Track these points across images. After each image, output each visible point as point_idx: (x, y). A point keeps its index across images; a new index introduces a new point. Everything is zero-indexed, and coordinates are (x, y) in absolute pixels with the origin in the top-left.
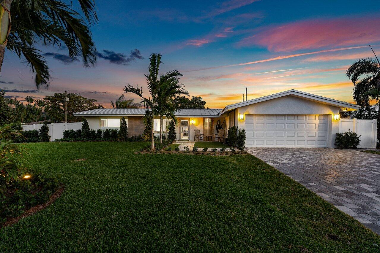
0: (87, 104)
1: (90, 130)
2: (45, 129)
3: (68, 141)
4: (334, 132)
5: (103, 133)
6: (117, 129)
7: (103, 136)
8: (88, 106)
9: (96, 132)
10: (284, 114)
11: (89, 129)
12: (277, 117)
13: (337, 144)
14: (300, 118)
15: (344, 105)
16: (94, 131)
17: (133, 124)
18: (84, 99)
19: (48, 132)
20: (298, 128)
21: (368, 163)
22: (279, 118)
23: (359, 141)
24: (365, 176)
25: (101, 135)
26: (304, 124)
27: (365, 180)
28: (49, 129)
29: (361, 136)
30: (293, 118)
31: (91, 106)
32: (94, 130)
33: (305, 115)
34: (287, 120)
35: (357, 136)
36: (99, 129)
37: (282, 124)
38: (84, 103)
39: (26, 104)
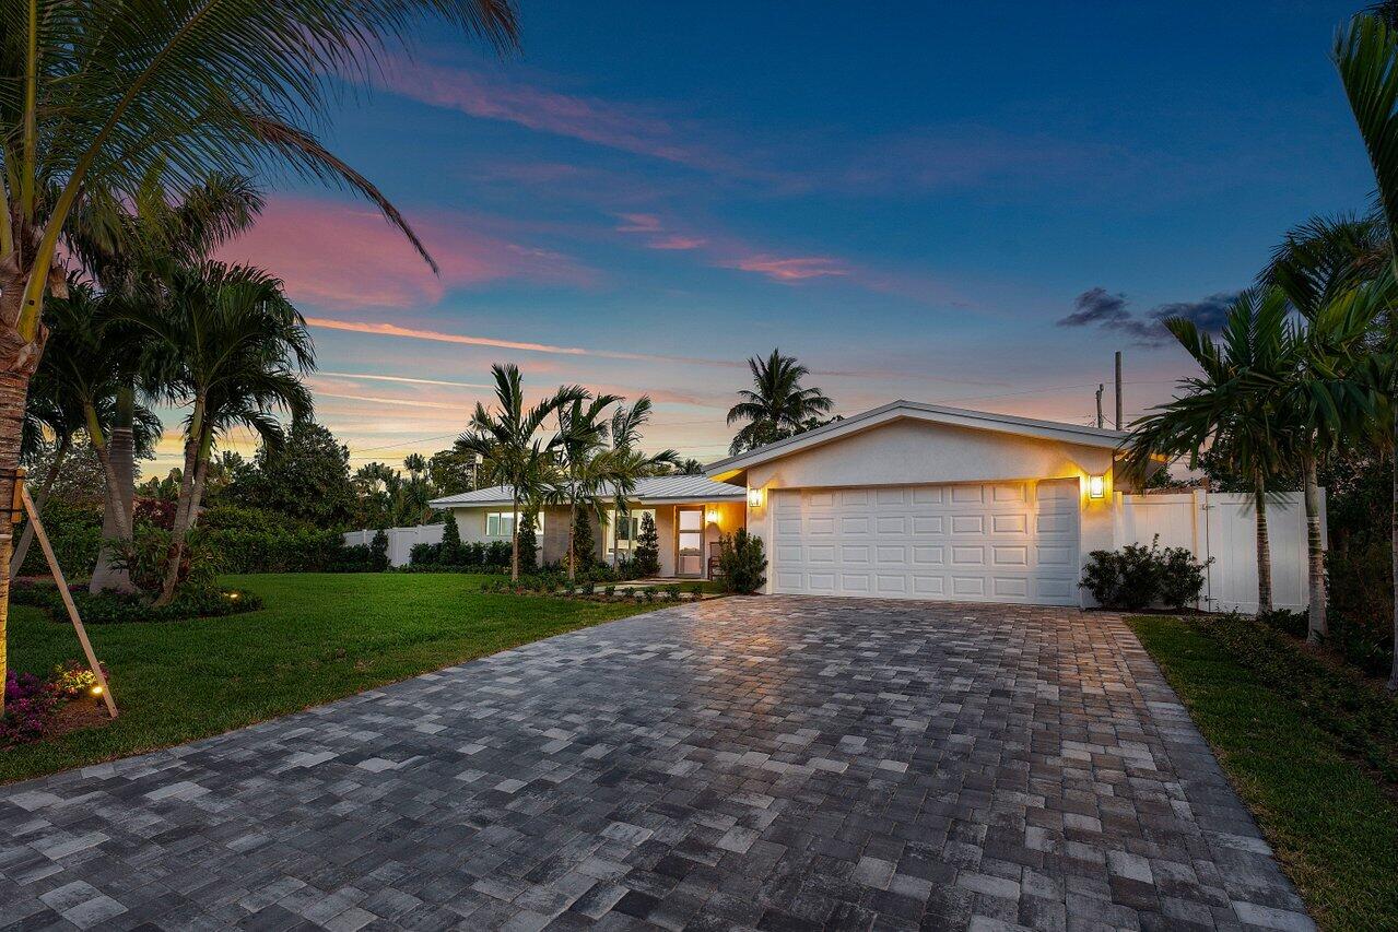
1: (462, 544)
2: (381, 541)
3: (410, 571)
4: (1087, 547)
5: (484, 554)
7: (484, 561)
9: (472, 550)
10: (891, 482)
12: (880, 494)
14: (961, 493)
15: (1097, 438)
16: (468, 546)
19: (385, 549)
20: (954, 532)
22: (885, 496)
25: (482, 558)
26: (980, 519)
28: (389, 541)
29: (1213, 558)
30: (937, 495)
32: (470, 543)
33: (980, 485)
34: (915, 503)
35: (1197, 563)
37: (898, 520)
39: (407, 475)
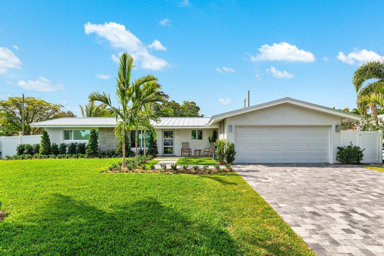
0: (51, 110)
1: (52, 144)
3: (23, 158)
5: (67, 148)
6: (85, 143)
7: (67, 151)
8: (53, 114)
9: (59, 147)
10: (279, 125)
11: (50, 143)
12: (272, 128)
13: (339, 159)
14: (297, 129)
15: (345, 114)
16: (55, 145)
17: (105, 136)
18: (48, 104)
20: (295, 141)
21: (358, 181)
22: (274, 129)
23: (362, 155)
24: (344, 196)
25: (66, 150)
26: (302, 137)
27: (341, 200)
29: (364, 149)
30: (290, 129)
31: (56, 113)
32: (57, 144)
33: (303, 126)
35: (360, 150)
36: (62, 143)
37: (278, 137)
38: (48, 109)
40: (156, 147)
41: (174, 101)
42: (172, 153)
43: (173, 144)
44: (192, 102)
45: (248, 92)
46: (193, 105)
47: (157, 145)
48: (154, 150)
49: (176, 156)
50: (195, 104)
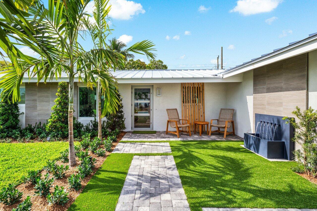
17: (36, 98)
40: (122, 117)
41: (139, 60)
42: (149, 127)
43: (151, 112)
44: (159, 60)
45: (221, 48)
46: (160, 63)
47: (122, 113)
48: (118, 121)
49: (155, 132)
50: (163, 63)
